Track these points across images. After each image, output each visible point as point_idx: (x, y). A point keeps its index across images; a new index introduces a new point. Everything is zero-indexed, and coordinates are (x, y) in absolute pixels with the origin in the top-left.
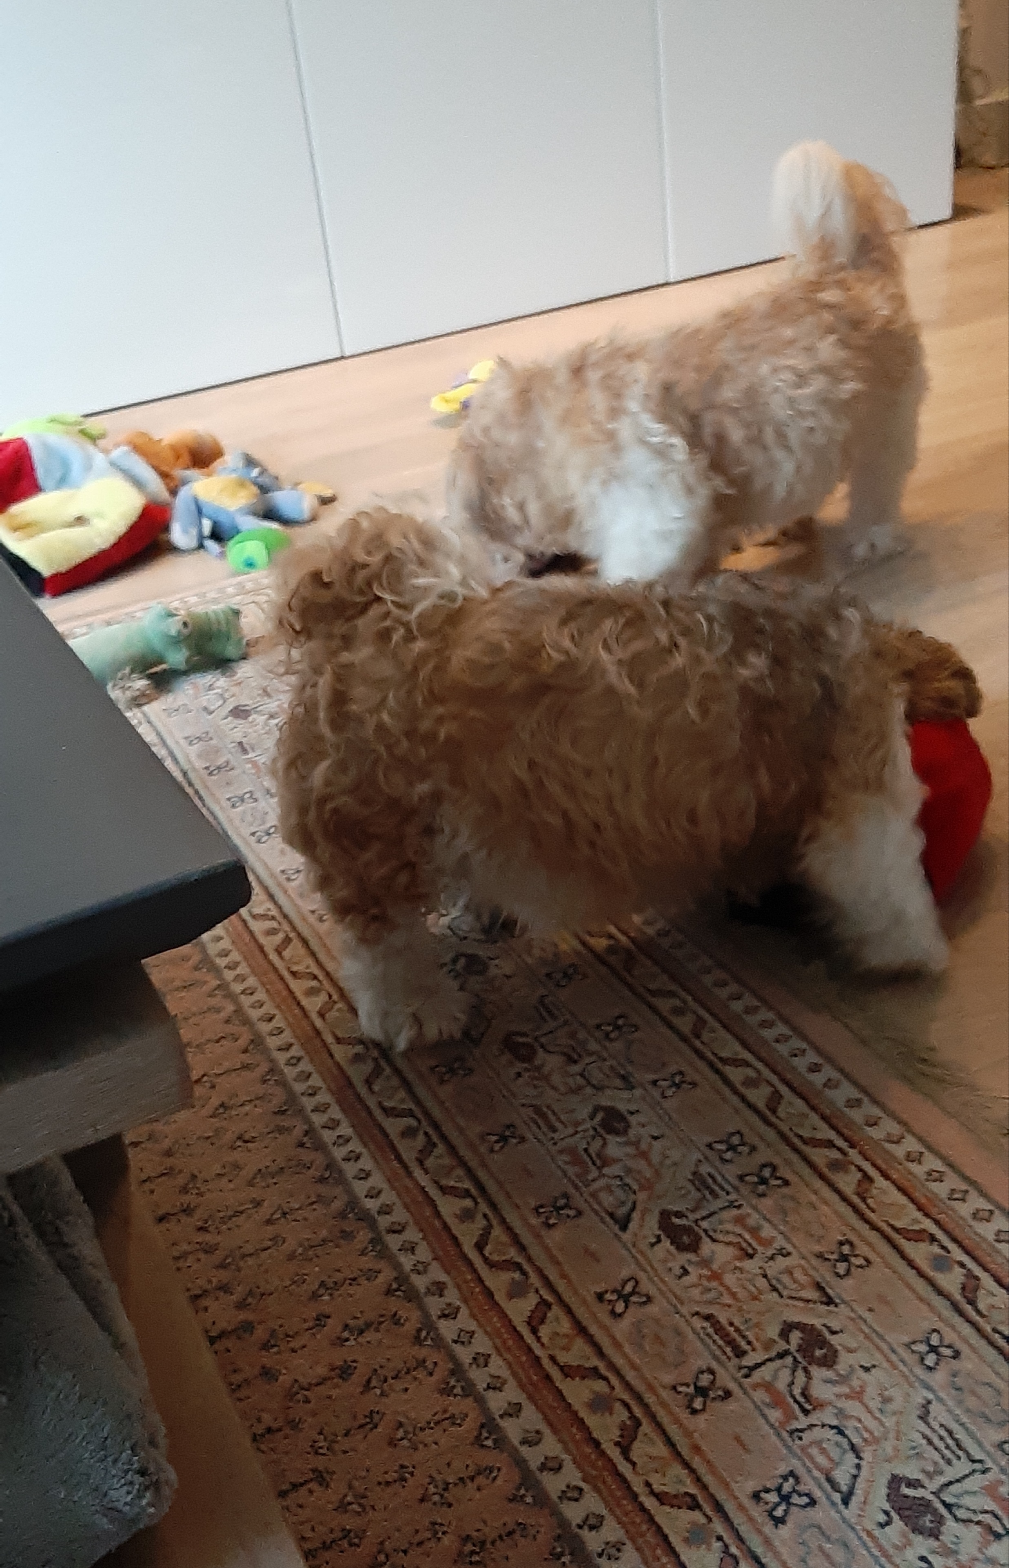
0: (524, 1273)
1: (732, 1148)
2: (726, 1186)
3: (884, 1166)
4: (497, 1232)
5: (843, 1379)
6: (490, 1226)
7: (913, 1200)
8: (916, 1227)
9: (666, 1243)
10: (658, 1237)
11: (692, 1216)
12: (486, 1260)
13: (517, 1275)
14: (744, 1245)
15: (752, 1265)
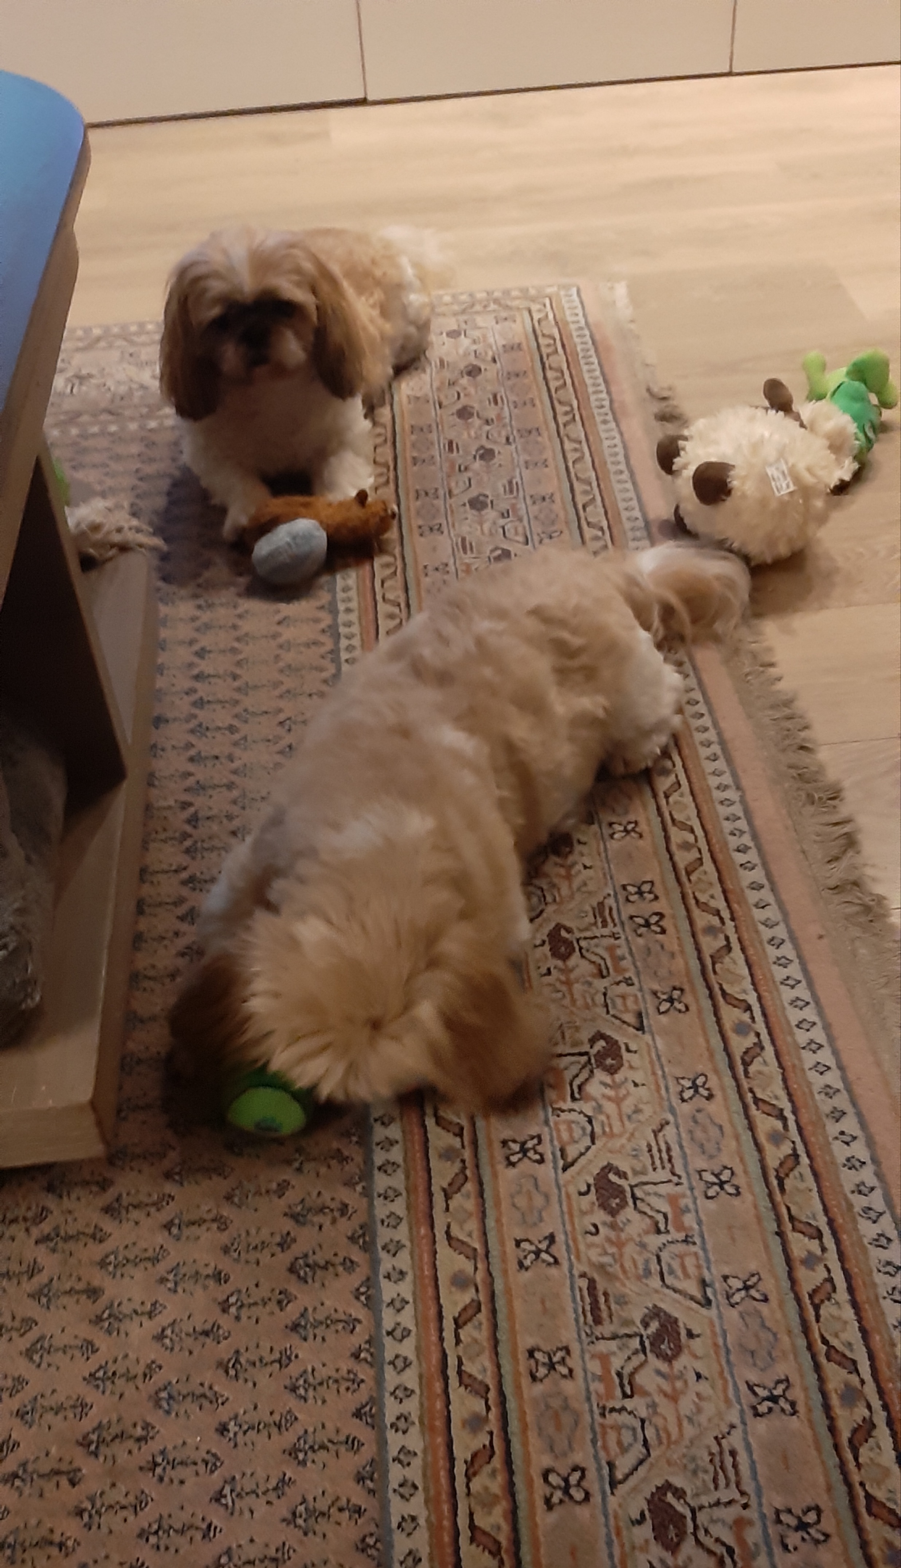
1: (640, 893)
2: (617, 921)
3: (747, 943)
5: (615, 1086)
7: (752, 975)
8: (741, 997)
9: (547, 947)
10: (544, 942)
11: (578, 935)
15: (600, 984)
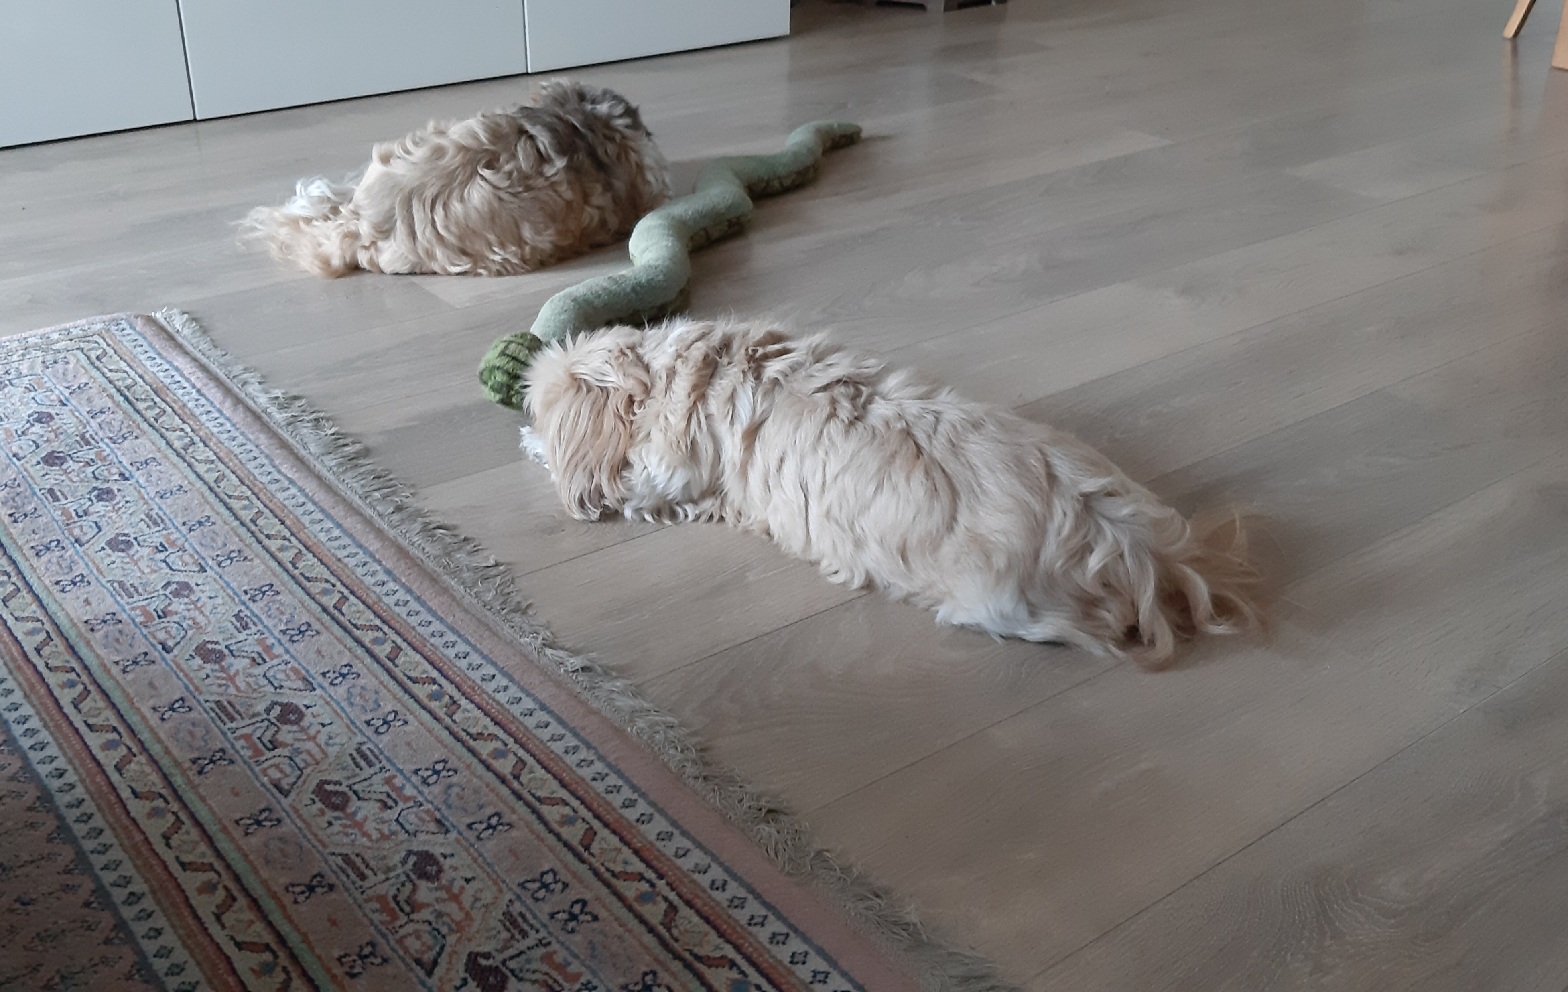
1: (545, 886)
2: (537, 926)
3: (689, 898)
4: (297, 983)
6: (289, 979)
7: (715, 927)
8: (718, 954)
9: (471, 984)
11: (500, 957)
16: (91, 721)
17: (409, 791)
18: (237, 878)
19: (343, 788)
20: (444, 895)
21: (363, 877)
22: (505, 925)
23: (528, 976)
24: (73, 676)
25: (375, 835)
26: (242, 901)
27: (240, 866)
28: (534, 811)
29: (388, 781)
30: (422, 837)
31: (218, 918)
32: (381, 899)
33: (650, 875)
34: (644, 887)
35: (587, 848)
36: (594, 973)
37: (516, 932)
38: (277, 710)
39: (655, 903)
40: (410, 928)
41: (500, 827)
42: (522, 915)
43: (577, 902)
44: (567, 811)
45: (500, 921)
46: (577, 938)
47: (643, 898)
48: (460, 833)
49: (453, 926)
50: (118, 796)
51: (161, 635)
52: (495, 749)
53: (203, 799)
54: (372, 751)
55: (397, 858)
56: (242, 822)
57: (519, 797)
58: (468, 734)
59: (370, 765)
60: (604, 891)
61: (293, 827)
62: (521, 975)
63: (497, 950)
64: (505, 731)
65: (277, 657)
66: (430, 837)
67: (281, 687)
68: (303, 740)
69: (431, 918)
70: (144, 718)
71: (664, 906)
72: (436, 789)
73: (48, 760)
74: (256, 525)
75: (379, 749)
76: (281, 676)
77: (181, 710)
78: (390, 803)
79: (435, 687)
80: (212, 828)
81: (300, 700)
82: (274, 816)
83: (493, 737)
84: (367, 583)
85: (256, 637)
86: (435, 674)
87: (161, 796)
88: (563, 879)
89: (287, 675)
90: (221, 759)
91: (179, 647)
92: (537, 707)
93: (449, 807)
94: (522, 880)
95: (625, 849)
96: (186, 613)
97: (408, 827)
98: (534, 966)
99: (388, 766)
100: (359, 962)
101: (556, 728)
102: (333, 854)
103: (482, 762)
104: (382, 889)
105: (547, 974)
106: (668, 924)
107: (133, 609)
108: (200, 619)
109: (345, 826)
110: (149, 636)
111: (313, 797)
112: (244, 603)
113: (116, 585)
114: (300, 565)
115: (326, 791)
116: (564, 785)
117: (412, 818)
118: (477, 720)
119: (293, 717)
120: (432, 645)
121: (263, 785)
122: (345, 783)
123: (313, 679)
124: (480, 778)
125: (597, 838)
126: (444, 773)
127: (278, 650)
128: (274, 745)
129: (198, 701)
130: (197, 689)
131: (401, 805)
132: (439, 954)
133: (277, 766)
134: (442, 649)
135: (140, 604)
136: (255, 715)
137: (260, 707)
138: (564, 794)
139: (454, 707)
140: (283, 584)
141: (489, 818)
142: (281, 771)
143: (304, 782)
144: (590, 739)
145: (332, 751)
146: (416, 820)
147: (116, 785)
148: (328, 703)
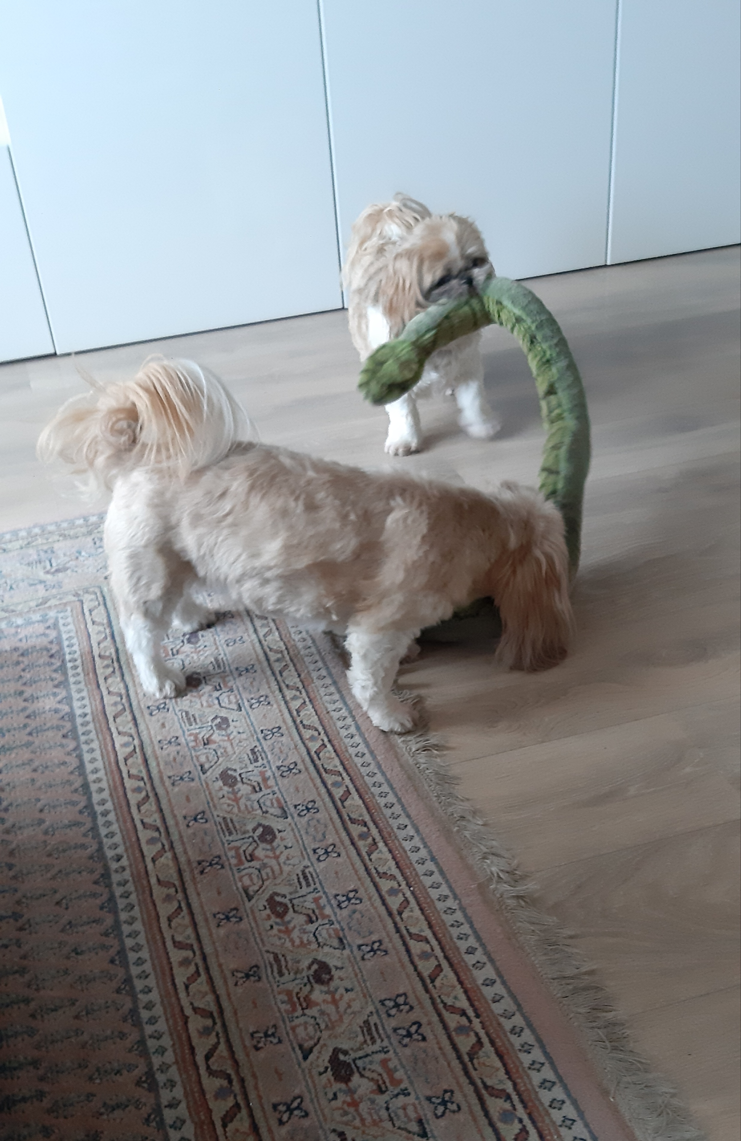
0: (230, 1082)
1: (397, 1005)
2: (383, 1036)
3: (494, 1036)
4: (222, 1047)
6: (218, 1043)
7: (505, 1065)
8: (500, 1087)
9: (329, 1072)
10: (327, 1068)
11: (353, 1055)
12: (208, 1067)
13: (225, 1083)
14: (381, 1082)
15: (381, 1099)
16: (146, 820)
17: (328, 911)
18: (204, 958)
19: (286, 901)
20: (328, 997)
21: (281, 974)
22: (363, 1031)
23: (367, 1074)
24: (141, 784)
25: (297, 942)
26: (203, 977)
27: (208, 949)
28: (405, 944)
29: (316, 900)
30: (326, 949)
31: (187, 987)
32: (289, 993)
33: (471, 1013)
34: (464, 1021)
35: (433, 981)
36: (411, 1083)
37: (368, 1038)
38: (261, 829)
39: (468, 1035)
40: (302, 1020)
41: (378, 952)
42: (375, 1024)
43: (414, 1023)
44: (427, 948)
45: (361, 1027)
46: (408, 1051)
47: (461, 1029)
48: (352, 951)
49: (330, 1025)
50: (149, 881)
51: (203, 759)
52: (392, 888)
53: (198, 894)
54: (312, 875)
55: (306, 963)
56: (218, 916)
57: (398, 930)
58: (378, 872)
59: (308, 885)
60: (435, 1019)
61: (248, 925)
62: (363, 1072)
63: (352, 1049)
64: (402, 875)
65: (270, 787)
66: (332, 950)
67: (267, 812)
68: (271, 858)
69: (317, 1015)
70: (177, 824)
71: (473, 1039)
72: (345, 913)
73: (114, 847)
74: (281, 676)
75: (317, 874)
76: (268, 803)
77: (201, 821)
78: (314, 918)
79: (365, 829)
80: (199, 918)
81: (276, 824)
82: (238, 915)
83: (393, 877)
84: (341, 734)
85: (260, 769)
86: (367, 818)
87: (174, 886)
88: (411, 1003)
89: (272, 803)
90: (217, 863)
91: (211, 770)
92: (428, 857)
93: (350, 929)
94: (383, 998)
95: (459, 986)
96: (221, 743)
97: (320, 940)
98: (373, 1067)
99: (319, 889)
100: (263, 1039)
101: (437, 877)
102: (268, 952)
103: (381, 897)
104: (290, 986)
105: (380, 1075)
106: (472, 1056)
107: (190, 735)
108: (229, 749)
109: (280, 931)
110: (195, 759)
111: (266, 904)
112: (258, 740)
113: (184, 714)
114: (302, 714)
115: (275, 901)
116: (430, 926)
117: (324, 933)
118: (387, 860)
119: (269, 837)
120: (372, 793)
121: (237, 889)
122: (288, 897)
123: (289, 809)
124: (375, 908)
125: (442, 975)
126: (353, 901)
127: (271, 782)
128: (252, 858)
129: (213, 815)
130: (215, 806)
131: (320, 921)
132: (316, 1045)
133: (250, 875)
134: (377, 798)
135: (194, 732)
136: (245, 833)
137: (250, 827)
138: (428, 933)
139: (374, 847)
140: (288, 729)
141: (374, 943)
142: (251, 880)
143: (263, 891)
144: (458, 891)
145: (286, 869)
146: (326, 936)
147: (150, 872)
148: (293, 830)
